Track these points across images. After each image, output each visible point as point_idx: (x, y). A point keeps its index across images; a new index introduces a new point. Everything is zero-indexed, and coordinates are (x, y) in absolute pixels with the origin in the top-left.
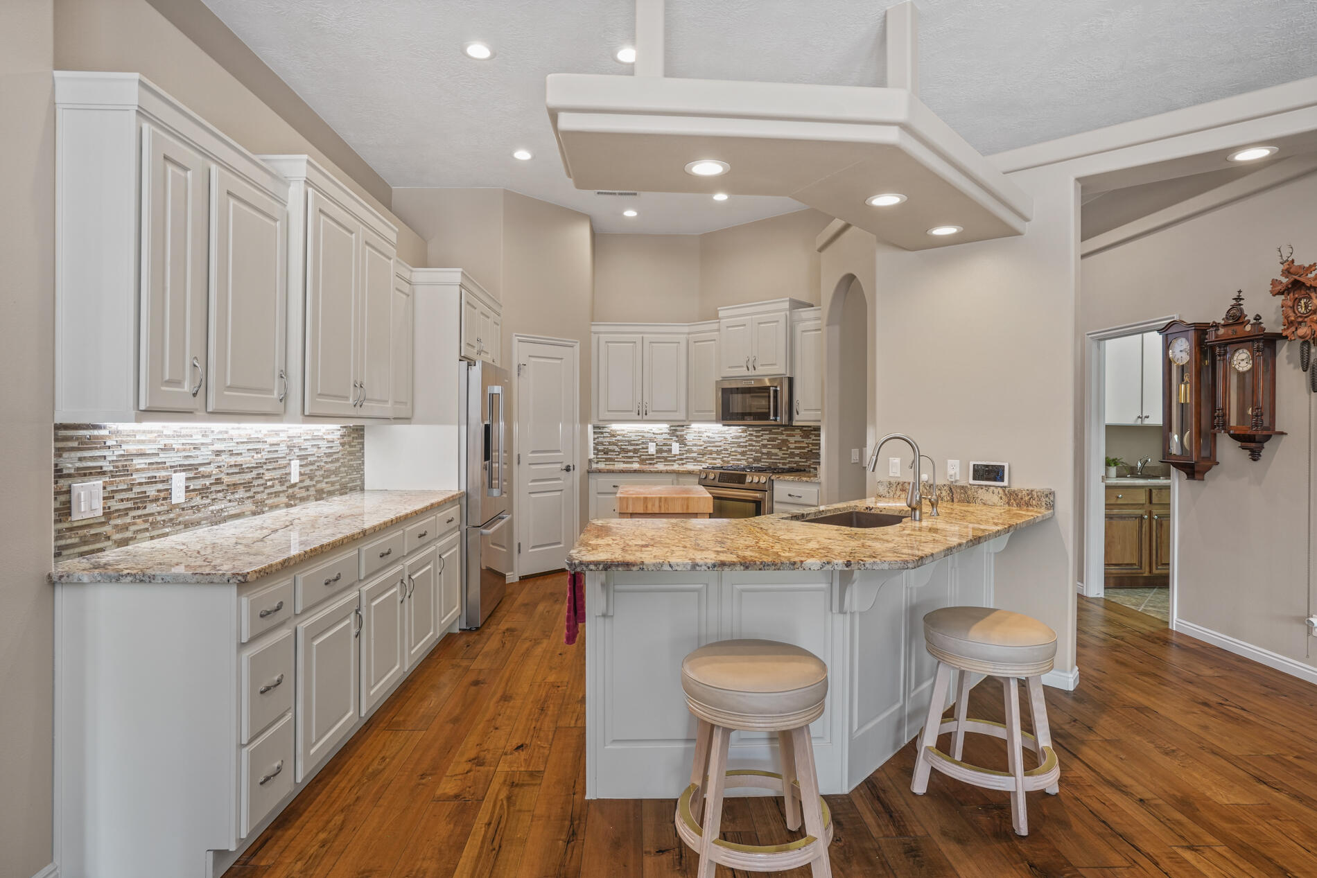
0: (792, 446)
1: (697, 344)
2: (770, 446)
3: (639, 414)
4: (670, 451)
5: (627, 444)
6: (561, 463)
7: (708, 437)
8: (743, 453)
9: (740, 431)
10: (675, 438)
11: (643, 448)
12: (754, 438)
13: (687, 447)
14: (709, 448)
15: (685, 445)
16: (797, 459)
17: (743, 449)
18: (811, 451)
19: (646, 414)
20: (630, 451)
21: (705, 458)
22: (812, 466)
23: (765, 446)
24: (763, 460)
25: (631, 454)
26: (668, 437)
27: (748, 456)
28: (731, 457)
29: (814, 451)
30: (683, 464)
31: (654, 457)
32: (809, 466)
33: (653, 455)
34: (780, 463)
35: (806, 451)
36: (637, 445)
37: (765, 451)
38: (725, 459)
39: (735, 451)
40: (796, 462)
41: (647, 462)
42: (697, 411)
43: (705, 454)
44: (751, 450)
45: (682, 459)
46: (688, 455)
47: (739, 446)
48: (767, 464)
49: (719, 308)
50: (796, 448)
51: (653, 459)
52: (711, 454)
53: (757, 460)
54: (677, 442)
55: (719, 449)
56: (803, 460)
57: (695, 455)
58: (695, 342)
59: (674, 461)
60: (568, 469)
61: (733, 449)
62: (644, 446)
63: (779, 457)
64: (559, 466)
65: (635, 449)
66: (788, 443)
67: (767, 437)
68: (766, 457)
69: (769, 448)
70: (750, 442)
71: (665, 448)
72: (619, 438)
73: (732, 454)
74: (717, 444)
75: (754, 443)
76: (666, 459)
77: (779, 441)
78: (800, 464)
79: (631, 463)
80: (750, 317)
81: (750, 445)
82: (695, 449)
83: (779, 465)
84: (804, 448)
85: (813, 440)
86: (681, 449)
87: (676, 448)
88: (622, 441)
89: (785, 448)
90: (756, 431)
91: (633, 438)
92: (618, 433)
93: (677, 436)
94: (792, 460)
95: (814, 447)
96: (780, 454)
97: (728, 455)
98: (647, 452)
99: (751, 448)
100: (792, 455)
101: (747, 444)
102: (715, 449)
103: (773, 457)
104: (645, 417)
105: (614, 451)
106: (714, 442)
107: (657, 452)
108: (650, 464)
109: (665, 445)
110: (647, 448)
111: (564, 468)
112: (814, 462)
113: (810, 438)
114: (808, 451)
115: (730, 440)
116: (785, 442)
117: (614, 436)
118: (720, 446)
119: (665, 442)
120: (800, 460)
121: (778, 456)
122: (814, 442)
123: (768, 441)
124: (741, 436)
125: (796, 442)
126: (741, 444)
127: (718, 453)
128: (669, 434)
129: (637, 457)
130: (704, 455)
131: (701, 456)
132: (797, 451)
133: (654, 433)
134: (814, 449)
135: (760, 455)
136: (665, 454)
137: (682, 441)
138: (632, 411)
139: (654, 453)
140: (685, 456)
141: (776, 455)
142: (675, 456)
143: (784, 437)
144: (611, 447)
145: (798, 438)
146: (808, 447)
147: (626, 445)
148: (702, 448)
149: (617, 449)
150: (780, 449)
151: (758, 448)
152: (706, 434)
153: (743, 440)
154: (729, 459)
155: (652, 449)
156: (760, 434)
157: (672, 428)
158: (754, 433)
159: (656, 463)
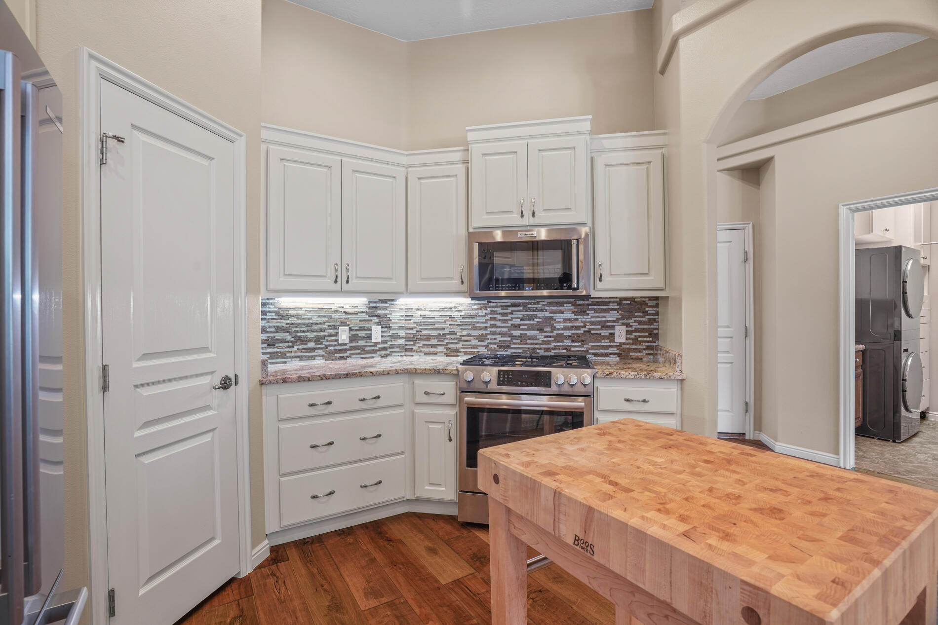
0: (558, 326)
1: (422, 181)
2: (526, 327)
3: (336, 281)
4: (369, 337)
5: (305, 329)
6: (212, 373)
7: (424, 316)
8: (481, 338)
9: (476, 307)
10: (375, 319)
11: (330, 335)
12: (499, 317)
13: (391, 332)
14: (424, 332)
15: (390, 328)
16: (567, 342)
17: (480, 332)
18: (589, 331)
19: (348, 282)
20: (310, 341)
21: (418, 345)
22: (590, 351)
23: (516, 327)
24: (512, 346)
25: (311, 345)
26: (366, 317)
27: (489, 341)
28: (461, 343)
29: (592, 332)
30: (386, 356)
31: (347, 347)
32: (587, 351)
33: (345, 345)
34: (540, 349)
35: (582, 332)
36: (321, 330)
37: (516, 333)
38: (450, 346)
39: (468, 335)
40: (565, 348)
41: (337, 355)
42: (423, 279)
43: (420, 340)
44: (494, 333)
45: (385, 349)
46: (393, 342)
47: (475, 329)
48: (520, 351)
49: (467, 128)
50: (565, 328)
51: (345, 351)
52: (428, 339)
53: (501, 345)
54: (378, 324)
55: (441, 332)
56: (576, 344)
57: (402, 341)
58: (419, 179)
59: (375, 352)
60: (226, 384)
61: (465, 333)
62: (332, 331)
63: (540, 342)
64: (206, 380)
65: (317, 337)
66: (553, 322)
67: (520, 315)
68: (519, 341)
69: (523, 330)
70: (492, 323)
71: (362, 334)
72: (292, 320)
73: (463, 338)
74: (437, 326)
75: (499, 324)
76: (362, 349)
77: (540, 320)
78: (572, 349)
79: (313, 358)
80: (526, 141)
81: (493, 326)
82: (402, 333)
83: (538, 351)
84: (578, 328)
85: (592, 317)
86: (385, 334)
87: (377, 333)
88: (299, 325)
89: (549, 329)
90: (502, 306)
91: (315, 320)
92: (291, 312)
93: (378, 316)
94: (559, 344)
95: (593, 327)
96: (541, 337)
97: (456, 341)
98: (337, 340)
99: (493, 329)
100: (560, 338)
101: (488, 325)
102: (435, 333)
103: (529, 341)
104: (346, 287)
105: (283, 341)
106: (433, 323)
107: (351, 341)
108: (342, 358)
109: (362, 329)
110: (336, 334)
111: (217, 383)
112: (592, 346)
113: (588, 315)
114: (585, 331)
115: (461, 319)
116: (549, 321)
117: (283, 317)
118: (444, 329)
119: (363, 324)
120: (573, 344)
121: (538, 339)
122: (593, 319)
123: (521, 320)
124: (477, 315)
125: (565, 321)
126: (478, 325)
127: (440, 338)
128: (367, 313)
129: (322, 348)
130: (416, 341)
131: (412, 343)
132: (567, 333)
133: (345, 312)
134: (593, 329)
135: (509, 339)
136: (362, 343)
137: (385, 323)
138: (325, 276)
139: (347, 341)
140: (389, 343)
141: (534, 338)
142: (376, 344)
143: (547, 314)
144: (279, 336)
145: (569, 315)
146: (584, 326)
147: (303, 332)
148: (414, 331)
149: (289, 338)
150: (541, 330)
151: (507, 329)
152: (419, 313)
153: (483, 319)
154: (458, 346)
155: (344, 336)
156: (510, 311)
157: (371, 305)
158: (499, 310)
159: (350, 357)
